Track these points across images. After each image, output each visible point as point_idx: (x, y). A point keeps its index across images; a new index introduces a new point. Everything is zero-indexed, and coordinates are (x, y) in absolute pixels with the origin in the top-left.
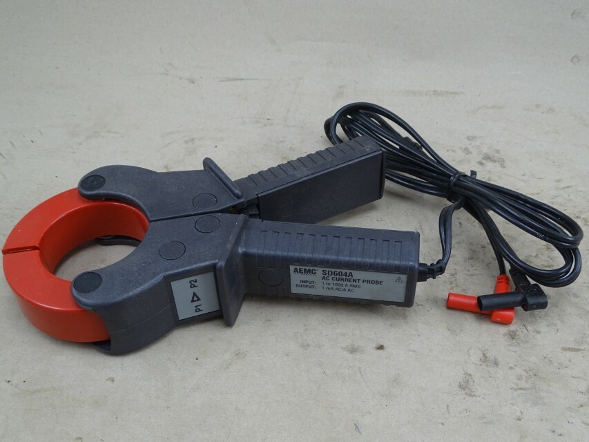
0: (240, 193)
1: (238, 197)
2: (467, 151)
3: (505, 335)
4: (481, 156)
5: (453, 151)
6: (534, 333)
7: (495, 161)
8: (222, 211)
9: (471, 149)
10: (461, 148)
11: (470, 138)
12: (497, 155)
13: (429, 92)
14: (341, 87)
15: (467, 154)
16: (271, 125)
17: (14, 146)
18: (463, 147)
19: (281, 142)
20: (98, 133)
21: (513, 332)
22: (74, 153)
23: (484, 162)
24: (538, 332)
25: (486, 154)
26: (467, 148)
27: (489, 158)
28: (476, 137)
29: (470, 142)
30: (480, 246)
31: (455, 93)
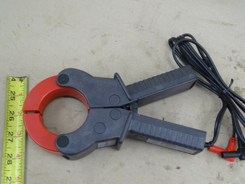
0: (131, 98)
1: (130, 100)
2: (230, 59)
3: (228, 166)
4: (236, 63)
5: (225, 58)
6: (240, 166)
7: (241, 67)
8: (122, 107)
9: (232, 58)
10: (228, 57)
11: (233, 52)
12: (243, 63)
13: (220, 22)
14: (179, 12)
15: (230, 61)
16: (143, 30)
17: (20, 27)
18: (229, 56)
19: (147, 42)
20: (60, 24)
21: (232, 165)
22: (49, 36)
23: (237, 67)
24: (242, 166)
25: (238, 62)
26: (231, 57)
27: (239, 65)
28: (236, 51)
29: (233, 54)
30: (227, 117)
31: (232, 25)
